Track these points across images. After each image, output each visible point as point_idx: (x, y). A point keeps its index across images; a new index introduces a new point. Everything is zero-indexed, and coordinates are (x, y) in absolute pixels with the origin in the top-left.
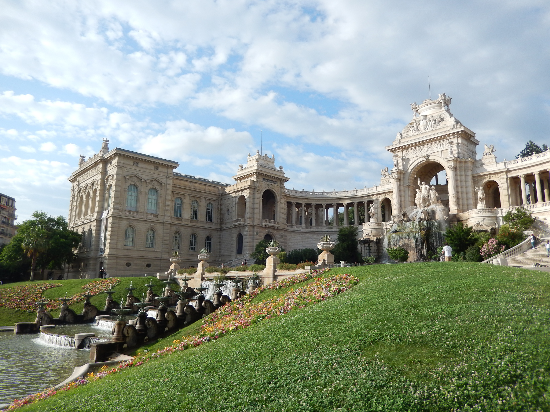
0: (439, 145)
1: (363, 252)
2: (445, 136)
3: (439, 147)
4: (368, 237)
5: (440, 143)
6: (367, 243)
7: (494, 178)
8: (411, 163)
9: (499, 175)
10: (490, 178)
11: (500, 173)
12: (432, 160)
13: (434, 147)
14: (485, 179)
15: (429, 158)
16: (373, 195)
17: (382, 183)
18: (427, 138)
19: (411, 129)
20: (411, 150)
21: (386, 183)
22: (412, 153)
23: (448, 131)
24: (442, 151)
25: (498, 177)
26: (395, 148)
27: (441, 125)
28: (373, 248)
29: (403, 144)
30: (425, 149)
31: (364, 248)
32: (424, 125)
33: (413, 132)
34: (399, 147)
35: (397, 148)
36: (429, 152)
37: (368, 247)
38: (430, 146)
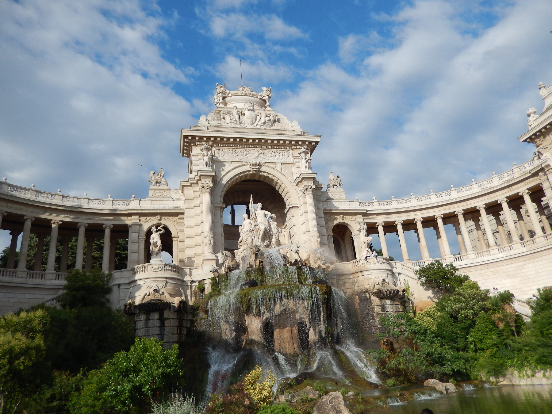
0: (277, 154)
1: (140, 332)
2: (290, 141)
3: (277, 157)
4: (158, 296)
5: (279, 152)
6: (155, 311)
7: (347, 220)
8: (227, 170)
9: (354, 217)
10: (343, 219)
11: (355, 214)
12: (264, 174)
13: (269, 155)
14: (336, 219)
15: (261, 169)
16: (130, 215)
17: (152, 196)
18: (263, 136)
19: (228, 117)
20: (228, 149)
21: (163, 197)
22: (230, 154)
23: (297, 136)
24: (282, 163)
25: (352, 220)
26: (201, 138)
27: (277, 126)
28: (171, 323)
29: (219, 134)
30: (253, 153)
31: (144, 324)
32: (251, 117)
33: (232, 123)
34: (209, 138)
35: (205, 139)
36: (261, 160)
37: (158, 319)
38: (263, 152)
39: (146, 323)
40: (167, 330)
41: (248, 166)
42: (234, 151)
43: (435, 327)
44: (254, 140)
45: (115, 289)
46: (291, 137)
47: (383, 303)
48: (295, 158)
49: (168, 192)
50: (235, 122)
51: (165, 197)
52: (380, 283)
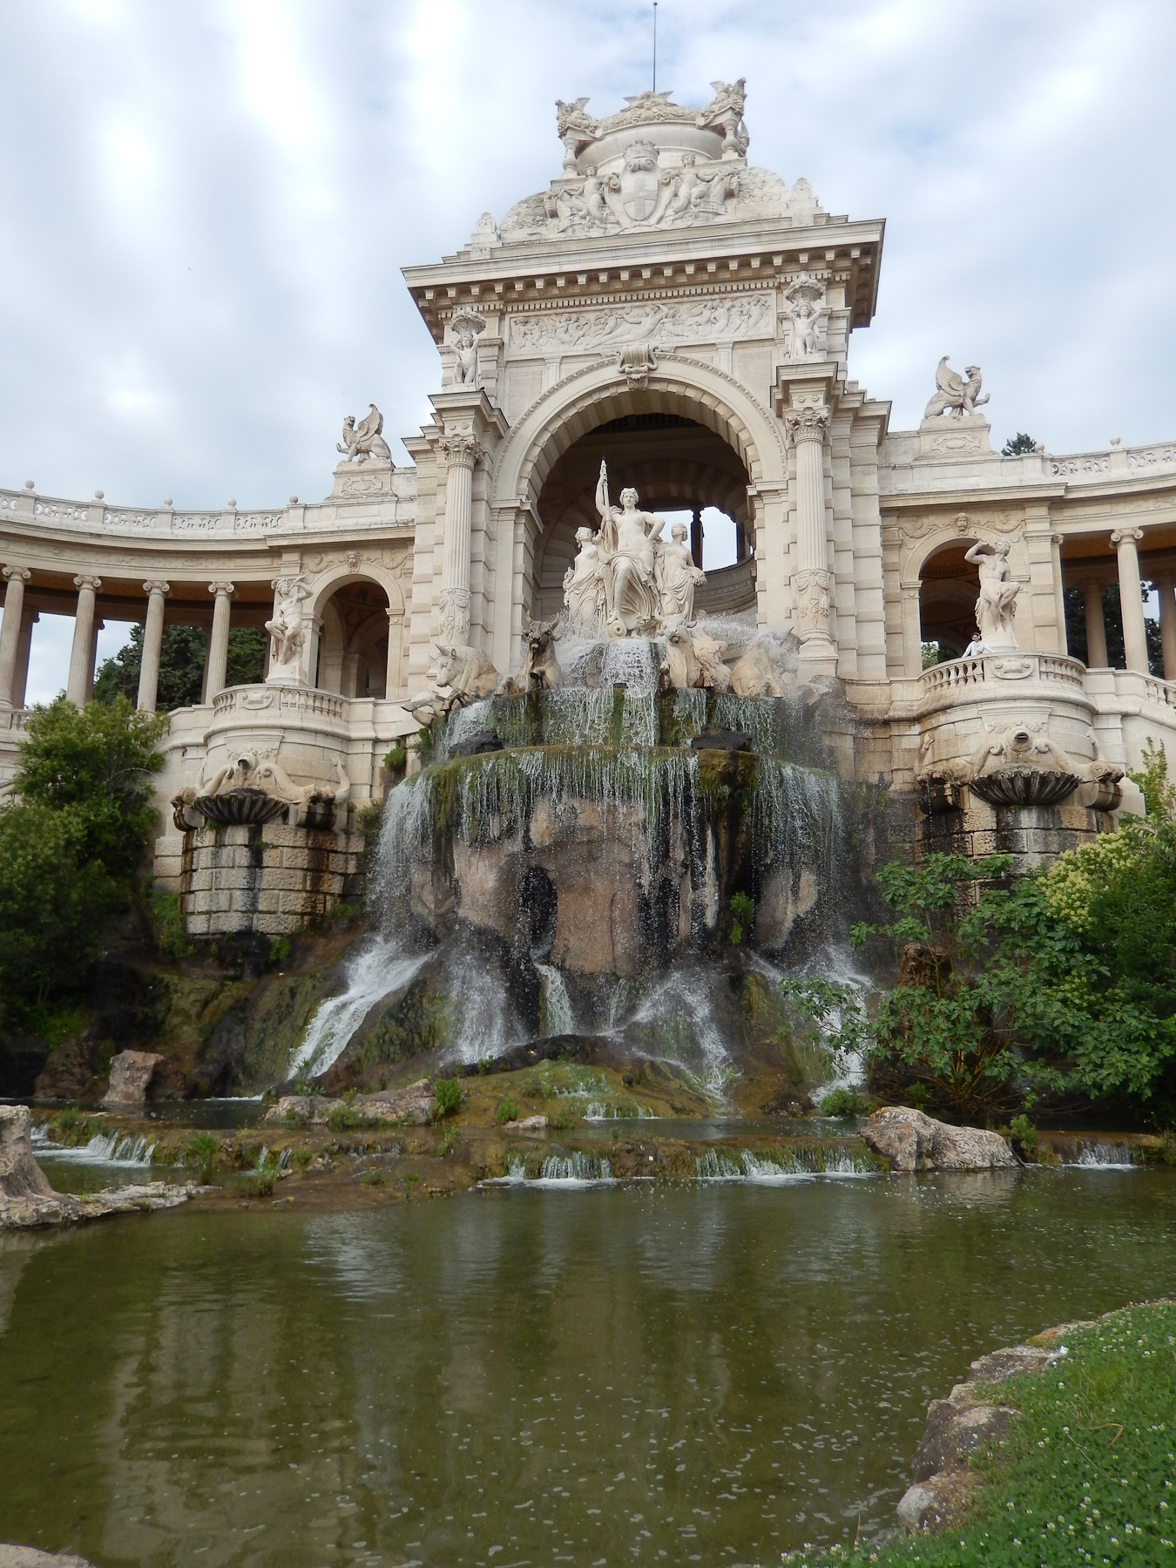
0: (720, 312)
1: (200, 880)
2: (766, 258)
3: (723, 321)
4: (251, 781)
5: (728, 304)
6: (237, 821)
7: (986, 530)
8: (544, 389)
10: (966, 529)
11: (1023, 504)
12: (673, 388)
13: (691, 321)
14: (940, 529)
15: (658, 374)
16: (277, 553)
17: (342, 495)
18: (666, 253)
19: (564, 209)
20: (554, 317)
21: (368, 495)
22: (560, 332)
23: (791, 236)
24: (735, 343)
25: (1005, 527)
26: (464, 288)
27: (732, 212)
28: (285, 858)
29: (517, 268)
30: (636, 320)
31: (210, 856)
32: (641, 194)
33: (576, 227)
34: (487, 286)
35: (475, 290)
36: (663, 341)
37: (245, 846)
38: (672, 312)
39: (215, 856)
40: (268, 878)
41: (617, 367)
42: (573, 320)
43: (1084, 912)
44: (636, 271)
45: (175, 759)
46: (769, 242)
47: (1008, 824)
48: (781, 319)
49: (387, 477)
50: (583, 222)
51: (376, 495)
52: (1008, 750)
